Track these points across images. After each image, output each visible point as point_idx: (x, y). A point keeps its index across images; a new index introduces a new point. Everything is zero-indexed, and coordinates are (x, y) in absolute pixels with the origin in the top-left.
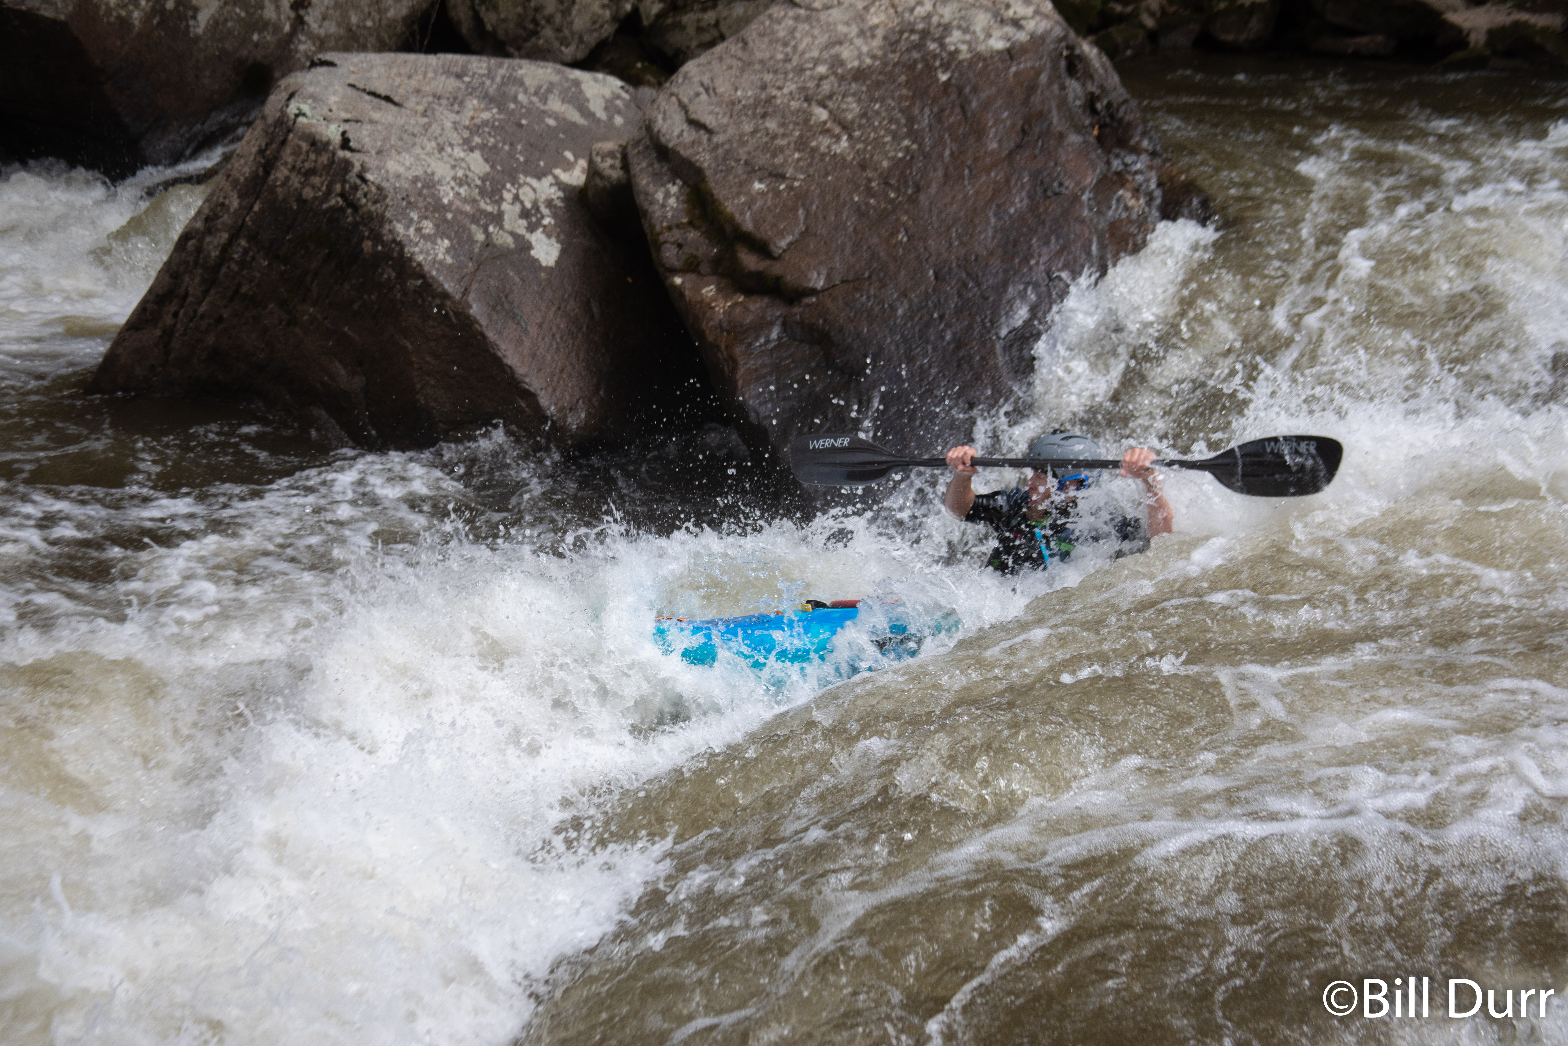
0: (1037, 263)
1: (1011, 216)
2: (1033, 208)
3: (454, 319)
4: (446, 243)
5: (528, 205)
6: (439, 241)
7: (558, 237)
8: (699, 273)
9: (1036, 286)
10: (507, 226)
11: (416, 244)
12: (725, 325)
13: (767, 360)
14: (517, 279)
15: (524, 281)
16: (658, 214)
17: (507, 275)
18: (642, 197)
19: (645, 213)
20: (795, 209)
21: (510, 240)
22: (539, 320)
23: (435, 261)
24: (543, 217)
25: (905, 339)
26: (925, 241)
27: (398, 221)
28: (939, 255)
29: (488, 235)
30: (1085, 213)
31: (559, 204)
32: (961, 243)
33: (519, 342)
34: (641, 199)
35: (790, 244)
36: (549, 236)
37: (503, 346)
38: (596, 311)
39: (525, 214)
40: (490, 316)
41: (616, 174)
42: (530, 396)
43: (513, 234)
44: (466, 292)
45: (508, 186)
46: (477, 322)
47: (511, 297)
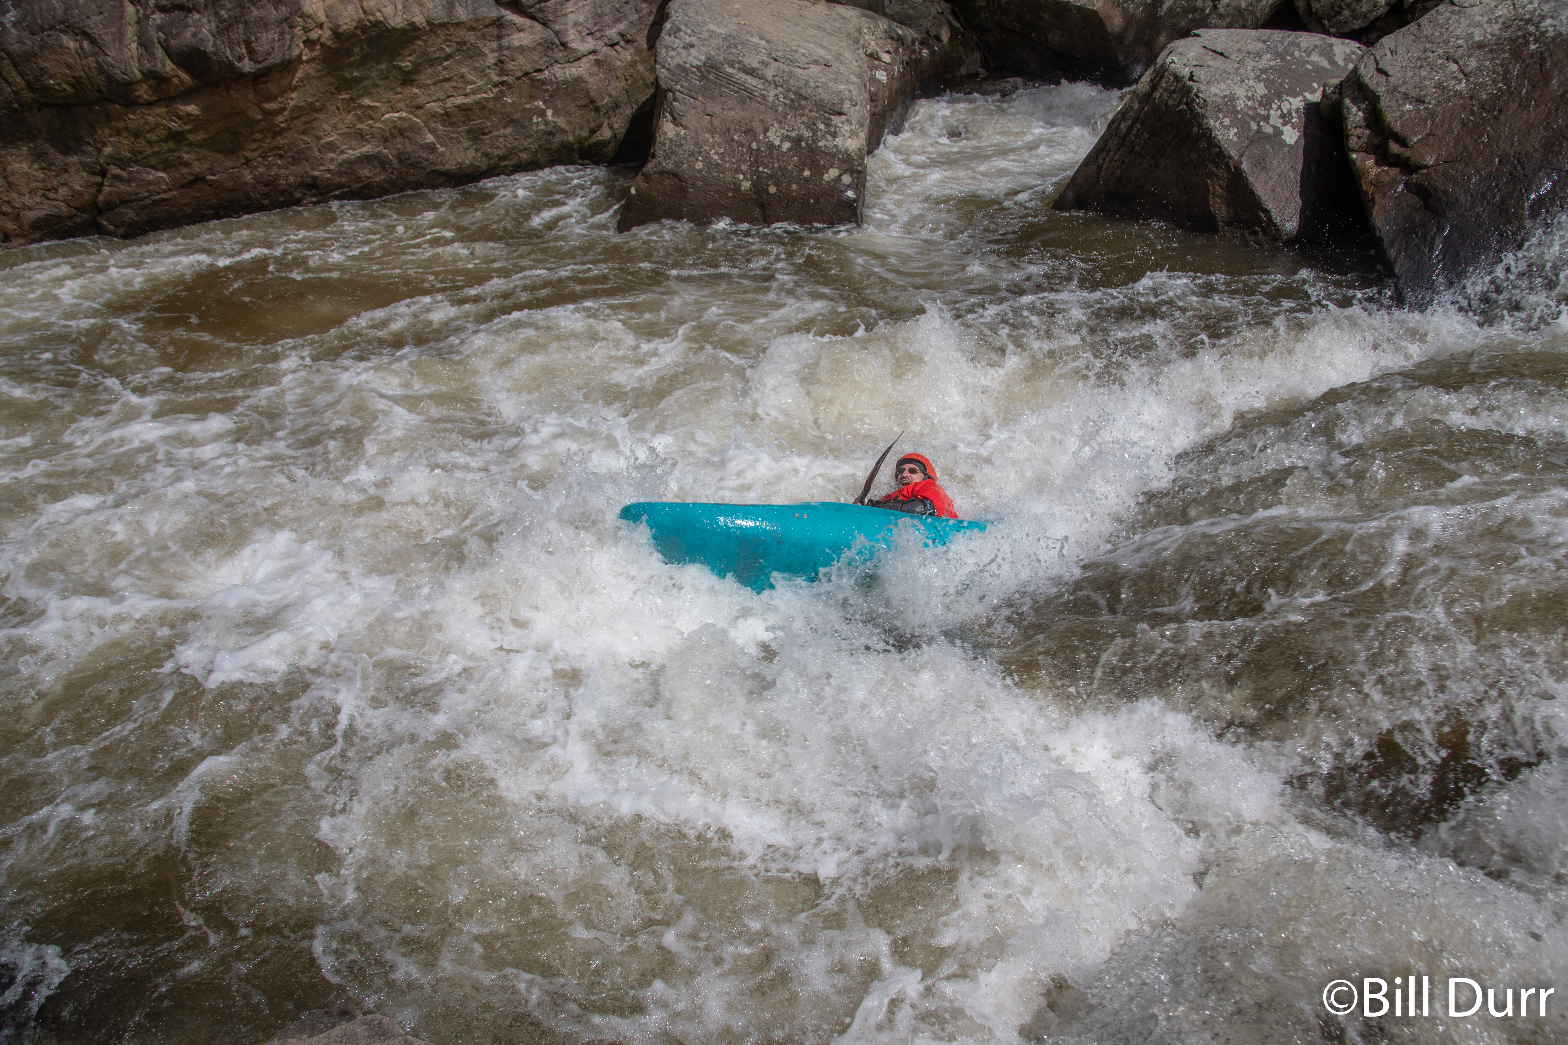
3: (1233, 170)
4: (1235, 130)
5: (1285, 111)
6: (1231, 129)
7: (1299, 129)
8: (1366, 153)
10: (1271, 122)
11: (1219, 130)
12: (1374, 182)
13: (1392, 202)
14: (1271, 150)
15: (1275, 152)
16: (1351, 120)
17: (1266, 148)
19: (1345, 119)
20: (1426, 121)
21: (1271, 130)
22: (1279, 173)
23: (1227, 139)
24: (1292, 118)
26: (1498, 142)
27: (1212, 118)
28: (1504, 150)
29: (1259, 126)
31: (1303, 111)
34: (1344, 112)
35: (1419, 140)
36: (1294, 128)
37: (1256, 185)
39: (1283, 116)
40: (1252, 169)
41: (1334, 97)
42: (1267, 212)
43: (1274, 127)
44: (1241, 156)
45: (1276, 101)
46: (1245, 172)
47: (1266, 159)
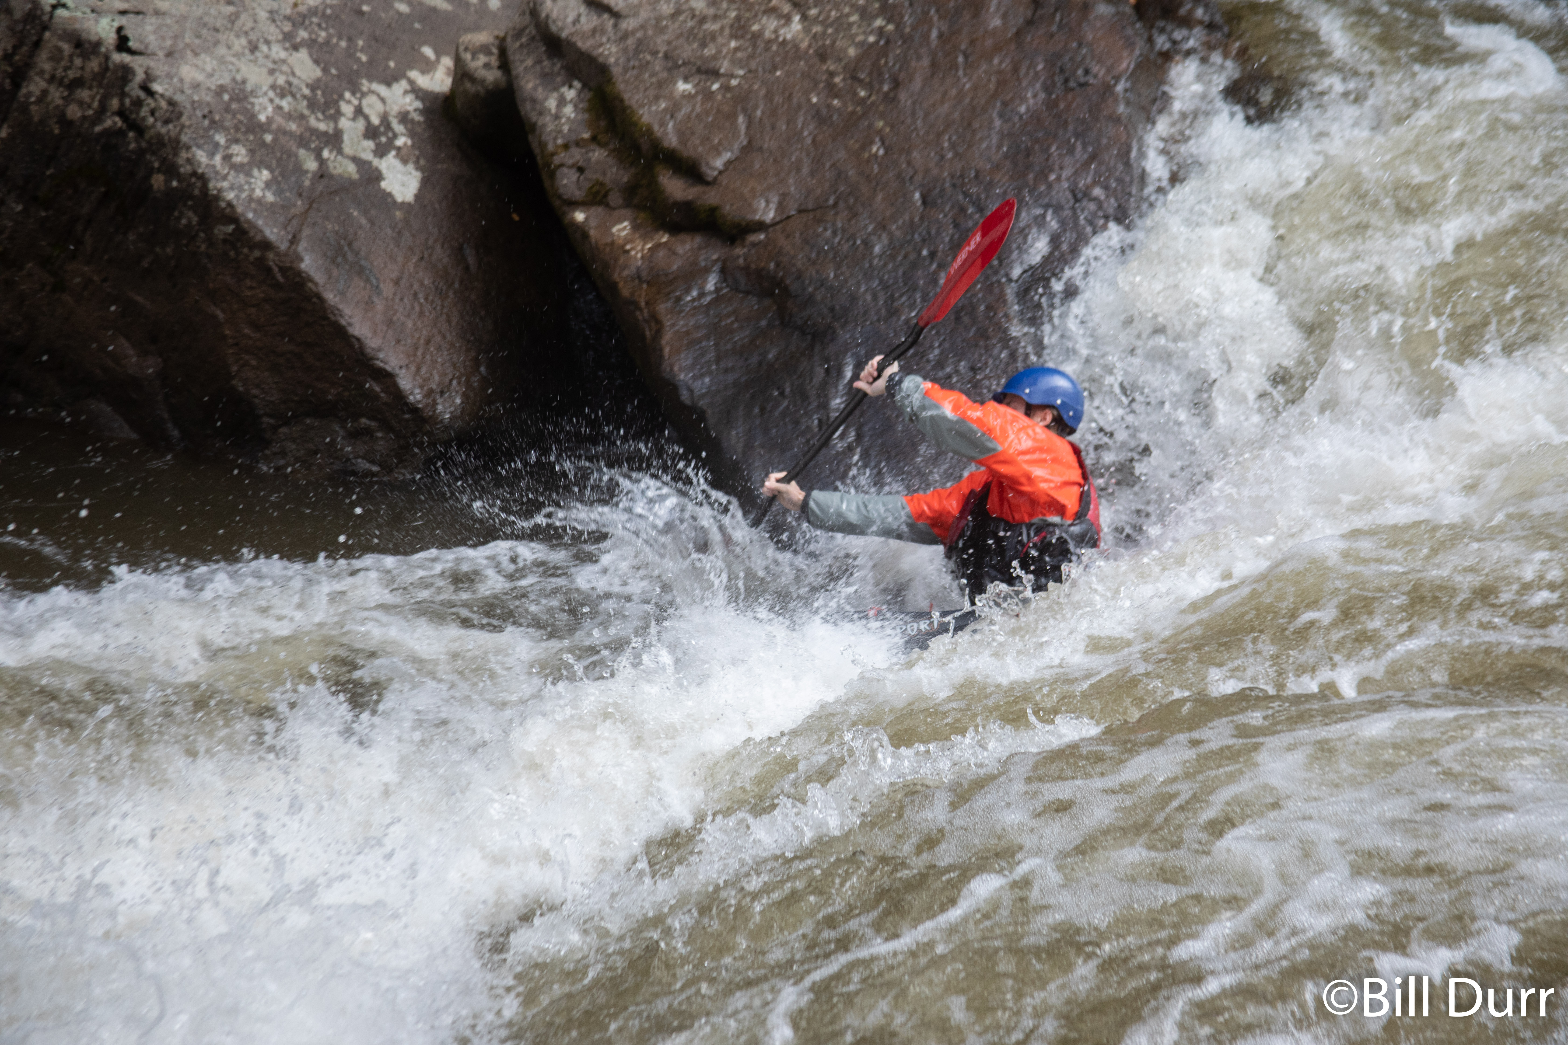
0: (1059, 178)
1: (1021, 117)
2: (1051, 105)
3: (279, 276)
4: (266, 174)
5: (375, 121)
6: (255, 172)
7: (417, 162)
8: (607, 205)
9: (1058, 209)
10: (347, 149)
11: (225, 178)
12: (644, 274)
13: (701, 319)
14: (363, 221)
15: (372, 224)
16: (550, 127)
17: (349, 215)
18: (528, 106)
19: (533, 127)
20: (733, 116)
21: (351, 169)
22: (394, 275)
23: (250, 199)
24: (395, 136)
25: (885, 286)
26: (908, 153)
27: (199, 147)
28: (927, 171)
29: (322, 162)
30: (1121, 109)
31: (418, 118)
32: (957, 155)
33: (369, 305)
34: (526, 109)
35: (729, 163)
36: (405, 162)
37: (347, 311)
38: (471, 260)
39: (371, 133)
40: (328, 272)
41: (492, 76)
42: (386, 377)
43: (355, 160)
44: (294, 240)
45: (347, 95)
46: (311, 280)
47: (356, 245)
